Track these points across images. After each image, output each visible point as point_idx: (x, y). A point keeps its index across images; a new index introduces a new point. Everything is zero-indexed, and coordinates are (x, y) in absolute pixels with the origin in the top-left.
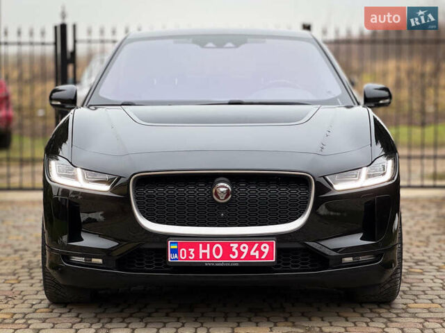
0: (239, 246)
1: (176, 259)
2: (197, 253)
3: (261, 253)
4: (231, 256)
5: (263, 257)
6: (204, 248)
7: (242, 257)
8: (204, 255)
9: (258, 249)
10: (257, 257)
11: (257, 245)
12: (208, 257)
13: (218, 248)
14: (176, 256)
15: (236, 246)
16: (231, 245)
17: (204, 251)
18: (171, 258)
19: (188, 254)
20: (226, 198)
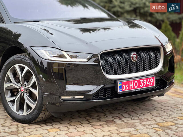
0: (143, 81)
2: (129, 86)
3: (150, 83)
5: (151, 85)
6: (131, 84)
7: (144, 86)
8: (131, 86)
9: (150, 81)
10: (149, 85)
11: (149, 79)
12: (133, 88)
13: (136, 83)
16: (141, 81)
18: (119, 90)
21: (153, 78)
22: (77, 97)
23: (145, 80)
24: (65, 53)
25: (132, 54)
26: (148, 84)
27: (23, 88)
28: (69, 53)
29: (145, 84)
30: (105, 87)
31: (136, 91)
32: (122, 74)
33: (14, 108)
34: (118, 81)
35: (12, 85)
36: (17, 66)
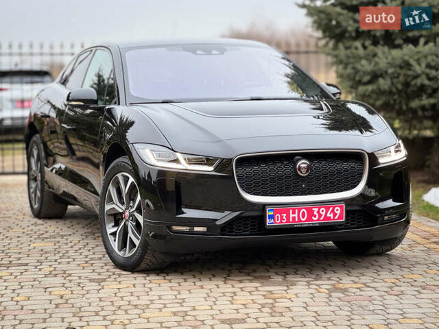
0: (319, 210)
1: (272, 223)
2: (288, 217)
4: (313, 218)
5: (336, 218)
6: (294, 213)
7: (322, 219)
8: (294, 218)
9: (333, 211)
10: (332, 218)
11: (331, 208)
12: (297, 220)
13: (303, 212)
14: (272, 221)
15: (316, 209)
16: (314, 209)
17: (294, 215)
18: (269, 222)
19: (282, 219)
20: (307, 172)
21: (341, 207)
22: (196, 229)
23: (322, 209)
24: (179, 156)
25: (299, 163)
26: (328, 215)
27: (127, 213)
28: (187, 156)
29: (322, 215)
30: (244, 215)
31: (304, 226)
32: (278, 195)
33: (115, 245)
34: (267, 207)
35: (114, 208)
36: (119, 176)
